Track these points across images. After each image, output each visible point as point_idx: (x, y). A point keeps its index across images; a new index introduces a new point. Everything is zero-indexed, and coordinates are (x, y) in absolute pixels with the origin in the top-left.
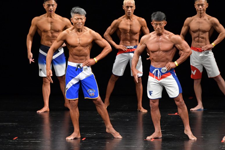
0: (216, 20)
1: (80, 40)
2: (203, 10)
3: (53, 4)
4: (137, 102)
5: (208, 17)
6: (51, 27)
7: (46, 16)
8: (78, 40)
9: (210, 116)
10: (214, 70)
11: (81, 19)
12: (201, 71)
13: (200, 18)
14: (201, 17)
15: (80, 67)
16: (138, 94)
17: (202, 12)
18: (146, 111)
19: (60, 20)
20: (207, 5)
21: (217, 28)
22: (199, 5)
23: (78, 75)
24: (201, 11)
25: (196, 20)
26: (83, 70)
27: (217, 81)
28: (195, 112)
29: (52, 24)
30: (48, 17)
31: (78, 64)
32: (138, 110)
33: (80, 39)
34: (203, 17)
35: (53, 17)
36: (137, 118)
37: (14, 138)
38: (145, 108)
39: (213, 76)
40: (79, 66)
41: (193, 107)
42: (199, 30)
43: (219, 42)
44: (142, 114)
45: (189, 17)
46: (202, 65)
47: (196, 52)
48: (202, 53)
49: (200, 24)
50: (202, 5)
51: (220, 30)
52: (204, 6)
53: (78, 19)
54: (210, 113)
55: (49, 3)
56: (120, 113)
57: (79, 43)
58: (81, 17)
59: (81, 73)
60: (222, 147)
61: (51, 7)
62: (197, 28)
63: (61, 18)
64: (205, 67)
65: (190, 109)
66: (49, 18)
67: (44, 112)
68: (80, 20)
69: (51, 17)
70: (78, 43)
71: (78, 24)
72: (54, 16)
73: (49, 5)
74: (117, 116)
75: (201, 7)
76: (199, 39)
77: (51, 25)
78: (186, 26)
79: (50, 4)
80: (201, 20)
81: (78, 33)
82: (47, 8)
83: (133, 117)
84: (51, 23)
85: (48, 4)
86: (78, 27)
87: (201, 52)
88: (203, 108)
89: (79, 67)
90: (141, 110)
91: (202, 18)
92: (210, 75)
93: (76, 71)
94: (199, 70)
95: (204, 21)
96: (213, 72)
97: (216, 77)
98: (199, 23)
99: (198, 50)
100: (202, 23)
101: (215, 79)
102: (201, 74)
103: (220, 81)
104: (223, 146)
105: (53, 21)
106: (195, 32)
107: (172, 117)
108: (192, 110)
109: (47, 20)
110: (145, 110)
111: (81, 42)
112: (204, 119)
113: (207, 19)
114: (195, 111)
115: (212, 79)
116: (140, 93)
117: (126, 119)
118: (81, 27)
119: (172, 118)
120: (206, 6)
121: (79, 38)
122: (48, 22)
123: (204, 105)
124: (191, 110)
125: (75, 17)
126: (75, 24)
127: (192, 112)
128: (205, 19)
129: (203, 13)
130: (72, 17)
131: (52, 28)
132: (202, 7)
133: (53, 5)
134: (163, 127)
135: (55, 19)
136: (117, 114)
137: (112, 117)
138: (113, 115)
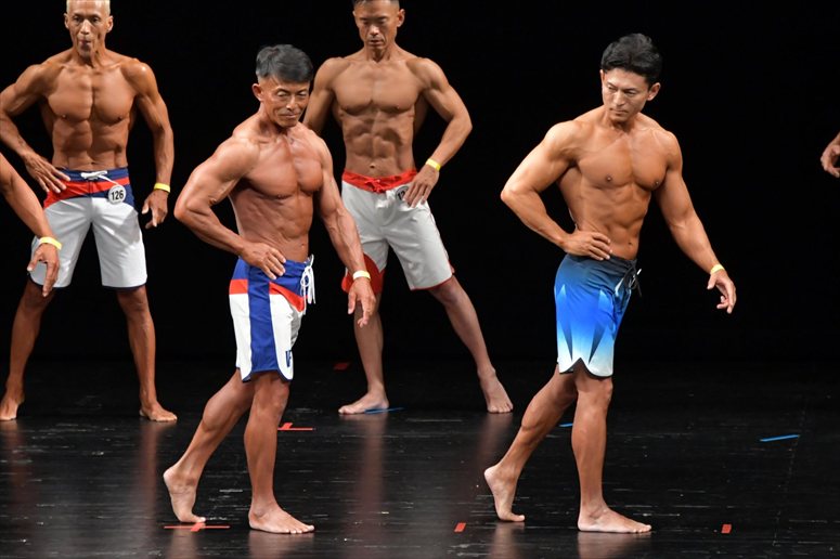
4: (136, 383)
9: (413, 434)
10: (432, 262)
12: (381, 266)
13: (374, 62)
14: (378, 57)
16: (138, 353)
17: (381, 47)
18: (172, 417)
20: (400, 18)
22: (368, 22)
24: (375, 44)
25: (361, 66)
27: (445, 303)
28: (358, 418)
32: (141, 413)
36: (136, 442)
38: (167, 407)
39: (426, 284)
41: (351, 401)
42: (371, 107)
44: (154, 428)
45: (335, 56)
46: (385, 241)
47: (366, 195)
48: (385, 196)
49: (377, 83)
50: (380, 21)
52: (389, 23)
54: (415, 420)
56: (71, 428)
60: (459, 550)
62: (363, 99)
64: (395, 249)
65: (340, 407)
74: (62, 437)
75: (375, 29)
76: (370, 142)
78: (320, 89)
80: (381, 69)
83: (121, 439)
87: (383, 192)
88: (385, 405)
90: (154, 413)
91: (384, 61)
92: (418, 279)
94: (375, 261)
96: (427, 269)
97: (439, 288)
98: (372, 77)
99: (370, 184)
102: (381, 277)
103: (453, 301)
104: (463, 546)
106: (355, 111)
108: (345, 414)
110: (167, 413)
112: (390, 445)
114: (355, 414)
116: (145, 350)
117: (96, 450)
123: (389, 393)
124: (341, 411)
127: (347, 418)
132: (381, 27)
134: (238, 477)
136: (59, 431)
137: (41, 443)
138: (42, 434)
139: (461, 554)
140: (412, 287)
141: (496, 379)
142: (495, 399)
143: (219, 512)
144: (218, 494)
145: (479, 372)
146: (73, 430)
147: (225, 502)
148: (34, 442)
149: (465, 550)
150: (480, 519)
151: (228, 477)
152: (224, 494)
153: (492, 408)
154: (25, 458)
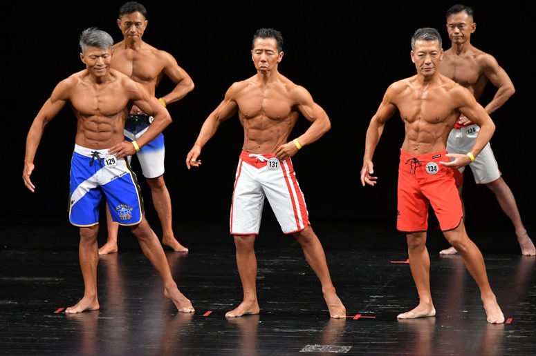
0: (491, 60)
1: (99, 101)
2: (463, 36)
3: (138, 20)
5: (474, 52)
6: (133, 69)
7: (124, 46)
8: (96, 100)
10: (488, 169)
11: (103, 56)
12: (461, 170)
14: (459, 52)
15: (98, 157)
17: (461, 40)
19: (153, 57)
20: (473, 28)
21: (494, 77)
22: (453, 26)
23: (95, 175)
24: (457, 38)
26: (106, 163)
28: (450, 257)
29: (135, 62)
30: (126, 48)
31: (94, 151)
33: (101, 98)
34: (465, 52)
35: (138, 48)
37: (56, 310)
39: (484, 181)
40: (95, 154)
43: (496, 108)
48: (460, 131)
49: (457, 68)
50: (460, 26)
51: (500, 80)
52: (466, 28)
53: (98, 57)
55: (129, 18)
57: (98, 109)
58: (104, 53)
59: (101, 170)
60: (507, 334)
61: (134, 28)
63: (155, 52)
66: (130, 51)
67: (109, 253)
68: (101, 58)
69: (132, 47)
70: (96, 108)
71: (96, 67)
72: (140, 46)
73: (129, 24)
74: (281, 264)
75: (457, 30)
77: (133, 64)
79: (132, 21)
80: (459, 59)
81: (97, 86)
82: (126, 29)
84: (134, 60)
85: (127, 20)
86: (98, 74)
87: (458, 128)
89: (96, 158)
91: (462, 54)
92: (481, 178)
93: (91, 165)
95: (466, 62)
96: (486, 173)
97: (493, 183)
98: (454, 64)
100: (461, 65)
101: (491, 188)
103: (500, 192)
104: (511, 332)
105: (138, 56)
107: (400, 267)
108: (443, 254)
109: (126, 54)
111: (101, 106)
113: (472, 57)
114: (449, 254)
115: (484, 187)
117: (300, 272)
118: (104, 74)
119: (399, 270)
120: (469, 30)
121: (97, 96)
122: (128, 59)
124: (441, 253)
125: (91, 54)
126: (91, 67)
127: (444, 257)
128: (468, 58)
129: (463, 43)
130: (83, 51)
131: (135, 71)
132: (461, 30)
133: (137, 24)
134: (381, 289)
135: (141, 52)
136: (280, 260)
137: (270, 267)
138: (272, 262)
139: (509, 336)
140: (477, 182)
141: (527, 236)
142: (527, 248)
143: (369, 309)
144: (369, 299)
145: (517, 232)
146: (288, 260)
147: (373, 303)
148: (266, 267)
149: (511, 334)
150: (521, 316)
151: (375, 288)
152: (372, 298)
153: (525, 253)
154: (261, 276)
